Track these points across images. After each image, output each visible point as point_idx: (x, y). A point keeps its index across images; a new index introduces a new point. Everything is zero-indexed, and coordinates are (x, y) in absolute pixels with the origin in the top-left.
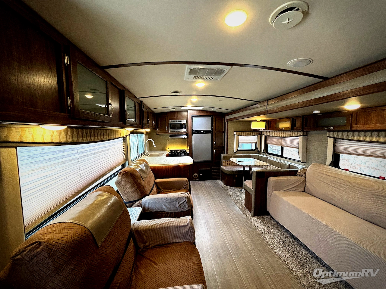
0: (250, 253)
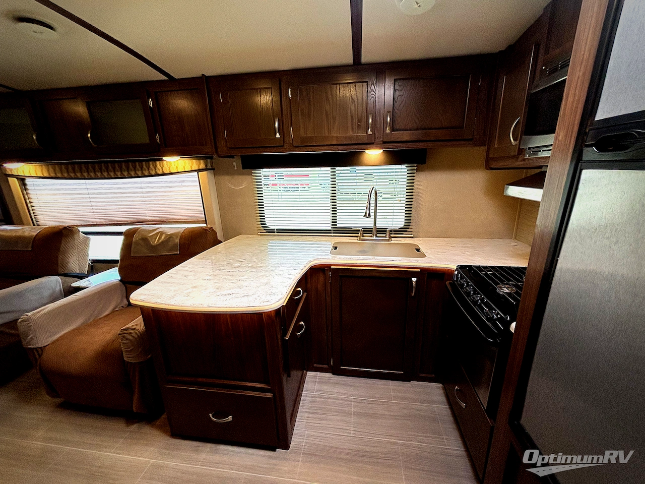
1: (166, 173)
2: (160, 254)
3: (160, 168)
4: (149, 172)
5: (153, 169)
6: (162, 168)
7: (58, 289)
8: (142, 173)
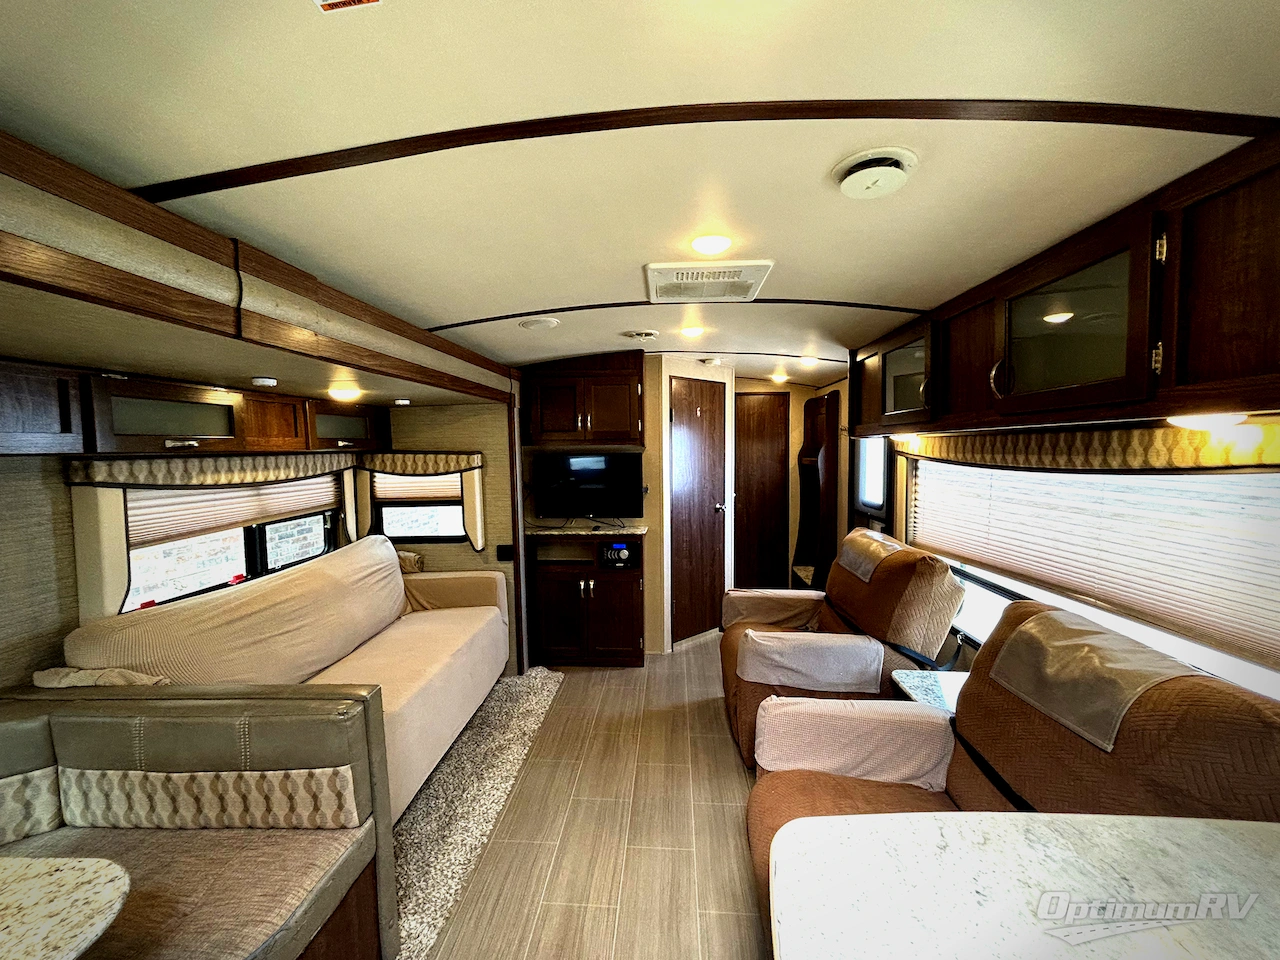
0: (577, 803)
1: (1183, 465)
2: (1055, 716)
3: (1163, 451)
4: (1125, 461)
5: (1140, 450)
6: (1170, 451)
7: (874, 667)
8: (1105, 461)
